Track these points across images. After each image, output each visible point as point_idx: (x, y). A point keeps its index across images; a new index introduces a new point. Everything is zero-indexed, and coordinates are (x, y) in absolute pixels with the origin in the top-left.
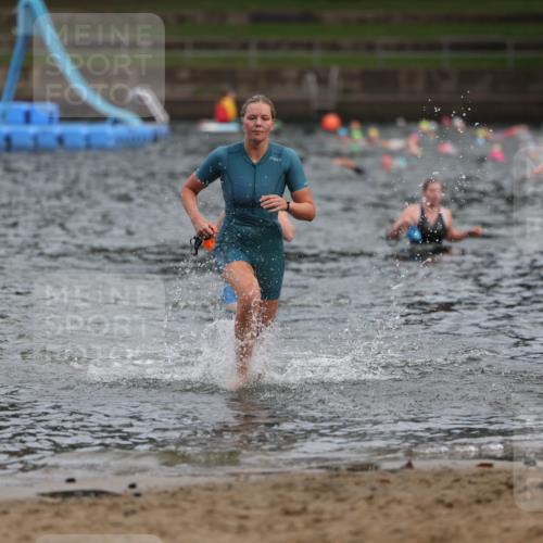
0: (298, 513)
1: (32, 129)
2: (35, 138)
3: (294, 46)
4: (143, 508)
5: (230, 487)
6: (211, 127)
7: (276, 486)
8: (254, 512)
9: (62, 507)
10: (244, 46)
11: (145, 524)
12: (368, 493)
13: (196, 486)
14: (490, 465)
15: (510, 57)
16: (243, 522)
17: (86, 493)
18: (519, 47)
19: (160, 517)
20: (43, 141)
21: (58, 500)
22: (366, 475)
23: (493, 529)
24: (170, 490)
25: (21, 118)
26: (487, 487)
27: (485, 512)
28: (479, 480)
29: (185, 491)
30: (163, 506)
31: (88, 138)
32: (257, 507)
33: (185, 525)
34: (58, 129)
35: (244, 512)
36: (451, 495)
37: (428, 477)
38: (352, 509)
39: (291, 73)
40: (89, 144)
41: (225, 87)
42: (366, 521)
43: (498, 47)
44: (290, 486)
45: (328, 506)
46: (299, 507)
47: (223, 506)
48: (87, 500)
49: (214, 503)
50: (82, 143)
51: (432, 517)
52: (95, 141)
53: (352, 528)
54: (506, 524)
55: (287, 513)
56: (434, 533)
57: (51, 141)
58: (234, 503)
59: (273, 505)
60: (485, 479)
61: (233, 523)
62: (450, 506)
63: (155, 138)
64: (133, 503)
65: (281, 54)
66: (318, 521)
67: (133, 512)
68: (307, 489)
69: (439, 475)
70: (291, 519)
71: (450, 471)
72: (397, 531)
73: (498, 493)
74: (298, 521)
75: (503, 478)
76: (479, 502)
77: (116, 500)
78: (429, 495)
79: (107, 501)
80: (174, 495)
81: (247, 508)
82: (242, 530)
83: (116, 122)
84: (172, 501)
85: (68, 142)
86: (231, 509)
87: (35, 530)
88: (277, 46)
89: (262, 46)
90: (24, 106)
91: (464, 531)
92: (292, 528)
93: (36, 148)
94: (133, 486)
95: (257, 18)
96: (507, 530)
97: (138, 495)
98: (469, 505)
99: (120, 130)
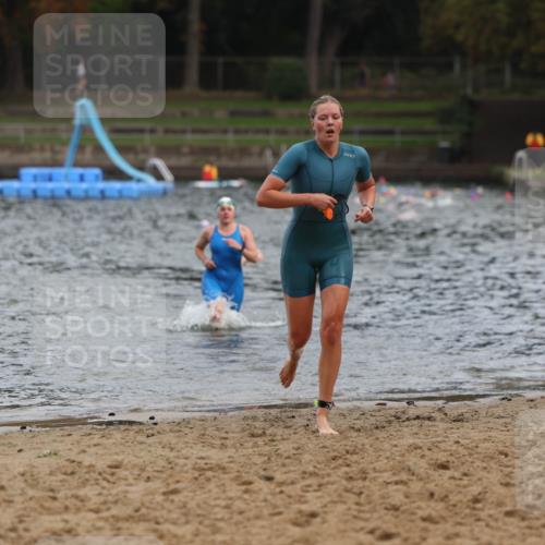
0: (260, 436)
1: (84, 186)
2: (86, 191)
3: (258, 131)
4: (159, 433)
5: (215, 418)
6: (202, 184)
7: (245, 418)
8: (231, 435)
9: (106, 431)
10: (225, 131)
11: (160, 443)
12: (306, 422)
13: (194, 418)
14: (385, 404)
15: (398, 139)
16: (223, 441)
17: (121, 422)
18: (403, 133)
19: (170, 438)
20: (91, 193)
21: (104, 427)
22: (304, 411)
23: (386, 446)
24: (177, 421)
25: (77, 178)
26: (383, 419)
27: (381, 434)
28: (377, 414)
29: (186, 422)
30: (171, 431)
31: (120, 191)
32: (233, 432)
33: (187, 443)
34: (101, 185)
35: (224, 435)
36: (359, 424)
37: (345, 412)
38: (295, 433)
39: (256, 149)
40: (121, 196)
41: (212, 158)
42: (303, 441)
43: (390, 132)
44: (254, 418)
45: (279, 431)
46: (260, 432)
47: (211, 431)
48: (122, 427)
49: (205, 429)
50: (116, 194)
51: (346, 438)
52: (125, 193)
53: (296, 445)
54: (395, 443)
55: (253, 435)
56: (348, 448)
57: (97, 193)
58: (218, 429)
59: (243, 430)
60: (381, 413)
61: (218, 442)
62: (359, 430)
63: (165, 193)
64: (152, 429)
65: (249, 137)
66: (273, 441)
67: (153, 435)
68: (265, 420)
69: (351, 411)
70: (255, 439)
71: (359, 408)
72: (324, 447)
73: (390, 422)
74: (260, 441)
75: (392, 412)
76: (377, 428)
77: (141, 427)
78: (344, 424)
79: (135, 427)
80: (179, 423)
81: (227, 432)
82: (223, 446)
83: (139, 180)
84: (178, 428)
85: (107, 193)
86: (217, 433)
87: (89, 446)
88: (246, 132)
89: (237, 132)
90: (80, 171)
91: (367, 447)
92: (256, 445)
93: (86, 197)
94: (152, 418)
95: (234, 114)
96: (396, 446)
97: (155, 424)
98: (371, 430)
99: (141, 186)
